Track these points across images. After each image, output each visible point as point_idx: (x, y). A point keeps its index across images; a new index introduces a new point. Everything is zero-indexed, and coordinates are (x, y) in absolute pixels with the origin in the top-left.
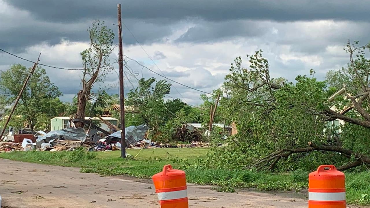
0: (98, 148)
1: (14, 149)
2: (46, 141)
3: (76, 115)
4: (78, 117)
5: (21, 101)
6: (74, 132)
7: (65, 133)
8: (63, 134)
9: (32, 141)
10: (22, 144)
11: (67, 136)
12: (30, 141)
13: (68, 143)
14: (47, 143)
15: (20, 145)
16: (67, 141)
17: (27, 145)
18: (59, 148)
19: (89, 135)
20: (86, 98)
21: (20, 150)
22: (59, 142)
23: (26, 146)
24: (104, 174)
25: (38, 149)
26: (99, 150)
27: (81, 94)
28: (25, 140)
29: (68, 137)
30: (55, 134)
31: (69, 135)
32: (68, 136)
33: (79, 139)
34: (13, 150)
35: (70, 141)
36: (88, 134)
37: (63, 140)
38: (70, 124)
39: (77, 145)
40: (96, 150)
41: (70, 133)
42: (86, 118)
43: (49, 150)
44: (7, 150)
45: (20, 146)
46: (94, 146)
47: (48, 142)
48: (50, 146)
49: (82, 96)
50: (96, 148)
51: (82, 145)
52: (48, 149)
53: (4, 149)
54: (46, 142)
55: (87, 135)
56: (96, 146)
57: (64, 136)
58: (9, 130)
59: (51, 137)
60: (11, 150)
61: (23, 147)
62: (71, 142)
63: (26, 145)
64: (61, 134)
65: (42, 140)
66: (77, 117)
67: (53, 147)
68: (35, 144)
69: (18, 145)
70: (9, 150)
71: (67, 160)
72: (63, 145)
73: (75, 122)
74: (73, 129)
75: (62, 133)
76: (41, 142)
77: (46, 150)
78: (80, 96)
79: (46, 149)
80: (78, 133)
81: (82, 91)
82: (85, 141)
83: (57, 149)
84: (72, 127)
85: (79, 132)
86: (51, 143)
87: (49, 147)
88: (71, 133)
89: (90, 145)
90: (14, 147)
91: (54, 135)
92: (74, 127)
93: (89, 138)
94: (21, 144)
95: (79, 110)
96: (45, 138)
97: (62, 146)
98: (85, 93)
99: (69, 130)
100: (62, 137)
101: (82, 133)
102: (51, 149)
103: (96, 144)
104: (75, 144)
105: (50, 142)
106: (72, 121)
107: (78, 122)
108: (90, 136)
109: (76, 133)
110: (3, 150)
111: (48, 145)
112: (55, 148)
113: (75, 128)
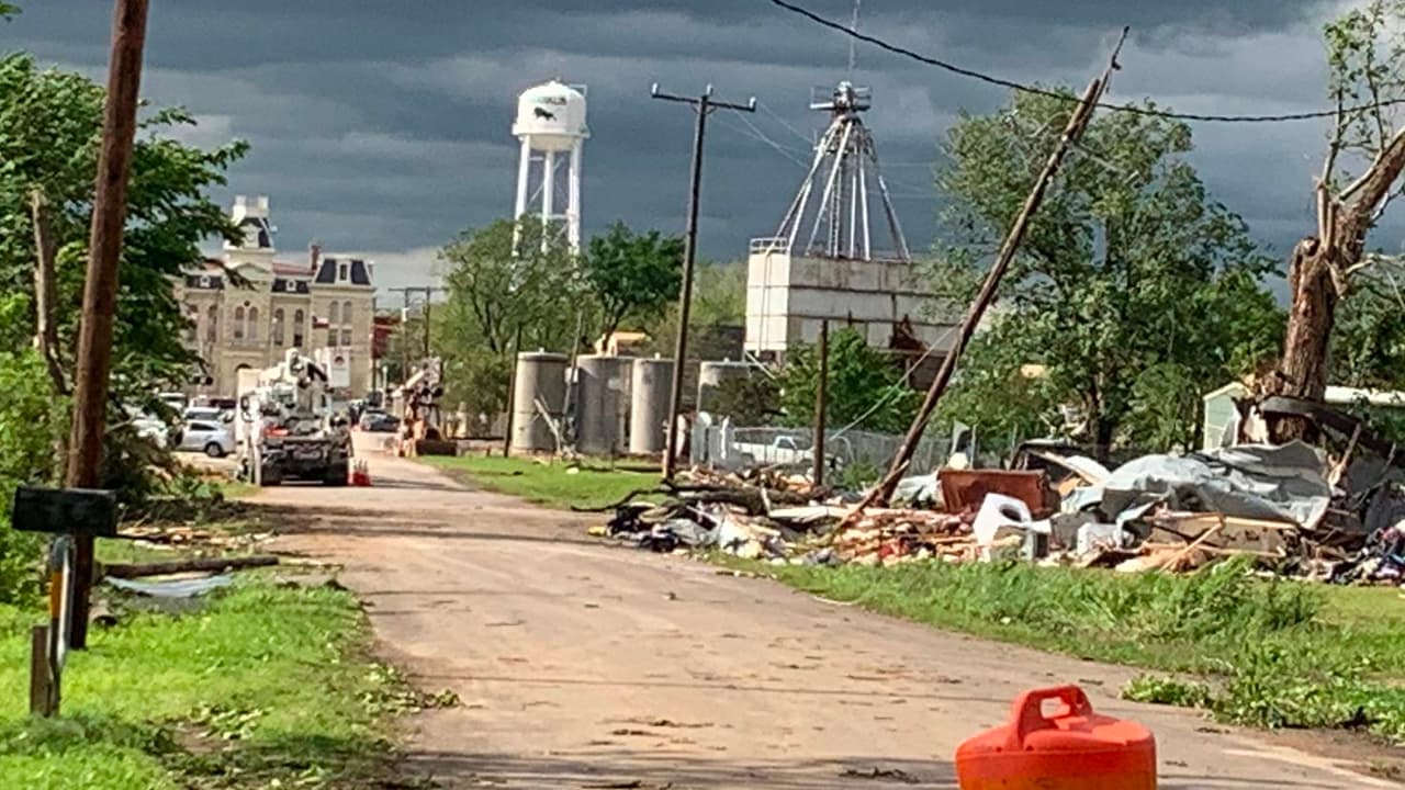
0: (1380, 566)
1: (930, 547)
2: (1101, 513)
3: (1280, 374)
4: (1287, 387)
5: (1051, 288)
6: (1261, 469)
7: (1208, 472)
8: (1202, 481)
9: (1030, 508)
10: (975, 526)
11: (1221, 494)
12: (1019, 505)
13: (1218, 531)
14: (1109, 527)
15: (963, 527)
16: (1212, 521)
17: (1000, 528)
18: (1164, 554)
19: (1342, 493)
20: (1337, 286)
21: (961, 552)
22: (1168, 521)
23: (997, 537)
24: (1236, 716)
25: (1057, 555)
26: (1386, 577)
27: (1306, 259)
28: (993, 502)
29: (1228, 496)
30: (1156, 478)
31: (1233, 488)
32: (1227, 490)
33: (1284, 512)
34: (923, 553)
35: (1229, 520)
36: (1338, 485)
37: (1189, 514)
38: (1242, 425)
39: (1265, 543)
40: (1372, 578)
41: (1234, 473)
42: (1334, 394)
43: (1112, 566)
44: (891, 552)
45: (964, 533)
46: (1363, 557)
47: (1114, 522)
48: (1125, 541)
49: (1310, 273)
50: (1369, 566)
51: (1293, 543)
52: (1110, 559)
53: (881, 547)
54: (1103, 519)
55: (1335, 491)
56: (1372, 555)
57: (1201, 492)
58: (950, 445)
59: (1134, 491)
60: (915, 554)
61: (980, 543)
62: (1236, 523)
63: (994, 531)
64: (1189, 479)
65: (1084, 509)
66: (1279, 390)
67: (1135, 551)
68: (1044, 526)
69: (953, 528)
70: (900, 555)
71: (1155, 628)
72: (1189, 540)
73: (1271, 418)
74: (1254, 452)
75: (1193, 470)
76: (1078, 515)
77: (1095, 563)
78: (1302, 267)
79: (1096, 554)
80: (1282, 480)
81: (1318, 242)
82: (1320, 525)
83: (1153, 560)
84: (1251, 441)
85: (1289, 472)
86: (1127, 526)
87: (1118, 549)
88: (1246, 473)
89: (1347, 550)
90: (933, 540)
91: (1149, 481)
92: (1261, 442)
93: (1342, 507)
94: (970, 523)
95: (1295, 349)
96: (1098, 498)
97: (1184, 543)
98: (1333, 255)
99: (1233, 458)
100: (1190, 495)
101: (1308, 474)
102: (1121, 558)
103: (1374, 544)
104: (1257, 539)
105: (1120, 522)
106: (1253, 409)
107: (1285, 415)
108: (1348, 497)
109: (1270, 480)
110: (874, 549)
111: (1115, 535)
112: (1147, 552)
113: (1268, 446)
